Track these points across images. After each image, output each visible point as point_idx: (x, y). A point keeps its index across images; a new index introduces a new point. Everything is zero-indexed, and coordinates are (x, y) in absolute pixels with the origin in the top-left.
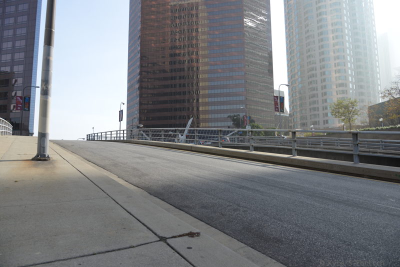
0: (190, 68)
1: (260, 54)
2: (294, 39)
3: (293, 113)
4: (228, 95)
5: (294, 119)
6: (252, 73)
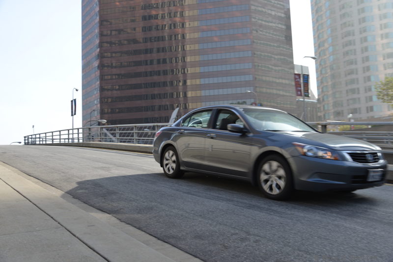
0: (173, 36)
1: (273, 13)
3: (323, 97)
4: (228, 73)
5: (324, 106)
6: (262, 42)
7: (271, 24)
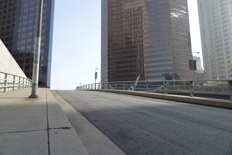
1: (182, 34)
2: (205, 23)
3: (207, 71)
4: (162, 61)
5: (207, 75)
6: (177, 47)
7: (181, 39)
